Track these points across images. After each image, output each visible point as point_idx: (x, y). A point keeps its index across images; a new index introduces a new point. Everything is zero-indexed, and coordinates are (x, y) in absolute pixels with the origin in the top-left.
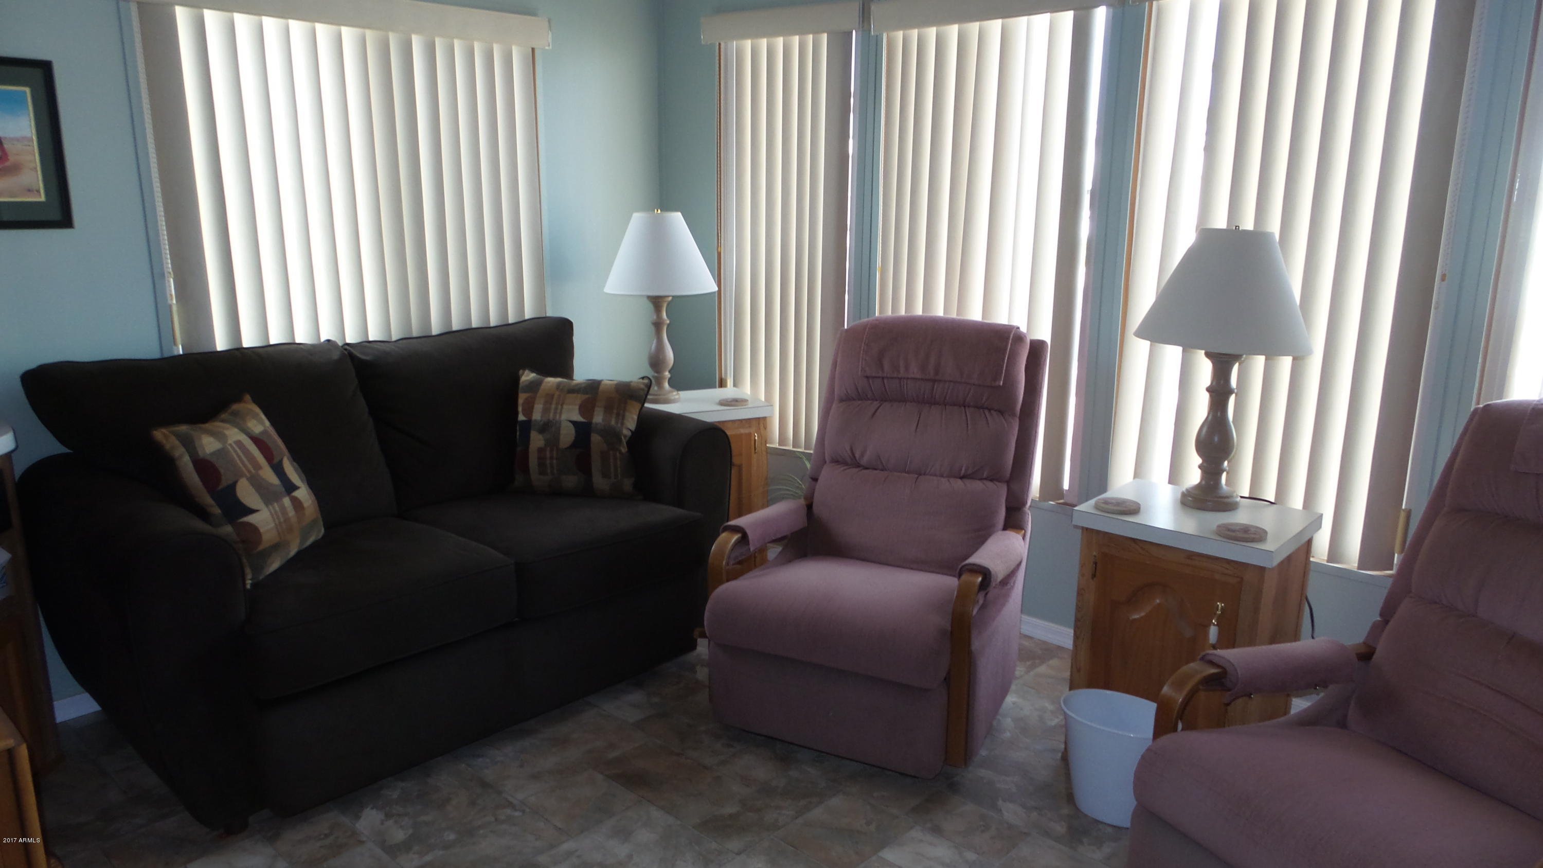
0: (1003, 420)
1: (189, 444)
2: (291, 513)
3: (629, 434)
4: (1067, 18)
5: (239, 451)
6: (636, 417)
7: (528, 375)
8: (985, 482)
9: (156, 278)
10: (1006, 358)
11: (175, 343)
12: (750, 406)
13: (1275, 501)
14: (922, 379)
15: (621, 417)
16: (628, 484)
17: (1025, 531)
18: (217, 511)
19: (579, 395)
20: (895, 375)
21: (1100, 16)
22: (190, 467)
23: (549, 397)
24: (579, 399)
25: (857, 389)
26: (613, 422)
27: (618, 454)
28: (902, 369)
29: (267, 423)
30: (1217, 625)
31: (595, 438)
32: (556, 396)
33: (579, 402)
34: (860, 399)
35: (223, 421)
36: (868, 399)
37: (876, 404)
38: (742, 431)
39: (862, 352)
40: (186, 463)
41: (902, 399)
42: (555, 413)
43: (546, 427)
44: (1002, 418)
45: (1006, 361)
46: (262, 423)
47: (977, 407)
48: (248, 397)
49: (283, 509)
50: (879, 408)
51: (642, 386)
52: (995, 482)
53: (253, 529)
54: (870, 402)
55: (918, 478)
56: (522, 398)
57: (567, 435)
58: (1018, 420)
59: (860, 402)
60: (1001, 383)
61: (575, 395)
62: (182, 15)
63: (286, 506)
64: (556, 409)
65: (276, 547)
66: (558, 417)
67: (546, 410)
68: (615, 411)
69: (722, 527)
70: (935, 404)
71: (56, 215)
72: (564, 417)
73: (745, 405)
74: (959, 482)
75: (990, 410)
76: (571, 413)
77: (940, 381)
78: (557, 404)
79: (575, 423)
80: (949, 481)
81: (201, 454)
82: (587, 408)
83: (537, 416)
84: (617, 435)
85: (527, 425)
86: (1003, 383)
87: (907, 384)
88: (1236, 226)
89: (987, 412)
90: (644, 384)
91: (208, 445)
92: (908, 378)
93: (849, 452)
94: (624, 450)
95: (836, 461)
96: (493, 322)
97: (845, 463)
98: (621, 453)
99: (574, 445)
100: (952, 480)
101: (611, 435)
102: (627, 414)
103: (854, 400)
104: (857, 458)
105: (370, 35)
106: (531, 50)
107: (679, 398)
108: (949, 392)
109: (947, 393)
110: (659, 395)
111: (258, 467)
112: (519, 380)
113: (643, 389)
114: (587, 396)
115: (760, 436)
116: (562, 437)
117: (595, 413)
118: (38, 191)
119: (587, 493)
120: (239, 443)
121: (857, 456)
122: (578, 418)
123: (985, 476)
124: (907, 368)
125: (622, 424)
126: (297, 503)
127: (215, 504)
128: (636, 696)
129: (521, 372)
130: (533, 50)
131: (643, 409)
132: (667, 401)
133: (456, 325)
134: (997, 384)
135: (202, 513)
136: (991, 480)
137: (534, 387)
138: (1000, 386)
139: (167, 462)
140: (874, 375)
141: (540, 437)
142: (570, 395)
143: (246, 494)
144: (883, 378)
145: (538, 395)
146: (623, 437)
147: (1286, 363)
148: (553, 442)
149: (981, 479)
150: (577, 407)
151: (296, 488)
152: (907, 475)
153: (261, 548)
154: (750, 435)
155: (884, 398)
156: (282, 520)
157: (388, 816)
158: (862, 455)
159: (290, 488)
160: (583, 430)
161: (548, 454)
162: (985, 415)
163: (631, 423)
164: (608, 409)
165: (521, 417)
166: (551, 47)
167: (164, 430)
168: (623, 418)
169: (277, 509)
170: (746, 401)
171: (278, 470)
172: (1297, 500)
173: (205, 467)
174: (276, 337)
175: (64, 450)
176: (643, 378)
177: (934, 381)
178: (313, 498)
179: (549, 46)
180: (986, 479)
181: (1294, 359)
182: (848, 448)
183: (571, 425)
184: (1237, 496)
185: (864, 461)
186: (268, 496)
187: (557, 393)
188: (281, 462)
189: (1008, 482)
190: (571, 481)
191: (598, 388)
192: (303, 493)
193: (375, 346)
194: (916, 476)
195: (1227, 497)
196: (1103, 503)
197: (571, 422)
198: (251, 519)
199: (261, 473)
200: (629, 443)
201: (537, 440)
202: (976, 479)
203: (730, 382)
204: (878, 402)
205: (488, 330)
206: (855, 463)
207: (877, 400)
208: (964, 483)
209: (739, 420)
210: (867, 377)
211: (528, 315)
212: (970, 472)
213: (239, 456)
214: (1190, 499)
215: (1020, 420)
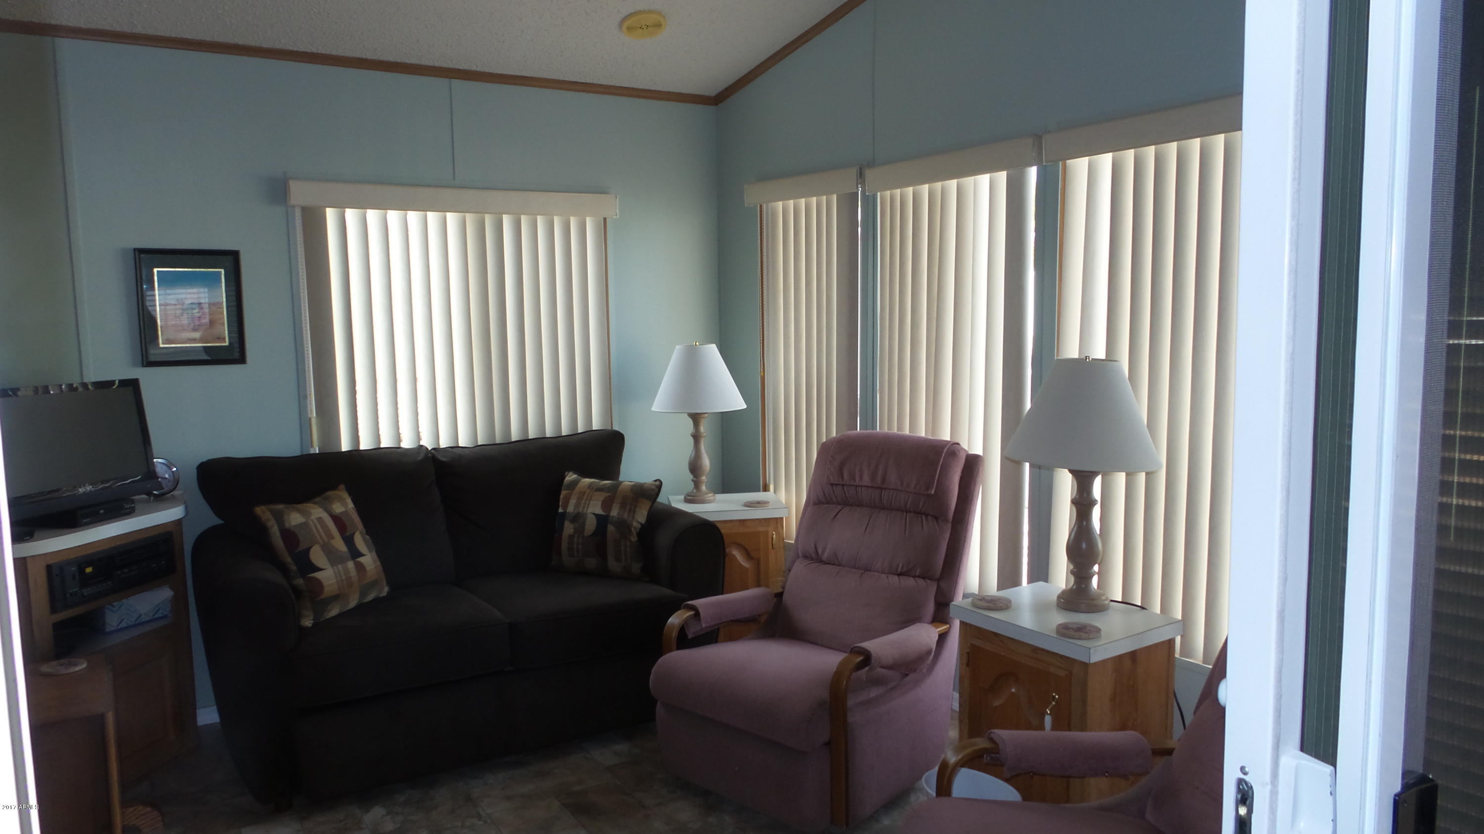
0: (936, 524)
1: (279, 518)
2: (353, 572)
3: (639, 526)
4: (1002, 177)
5: (319, 526)
6: (645, 513)
7: (570, 477)
8: (917, 578)
9: (302, 398)
10: (939, 470)
11: (312, 446)
12: (769, 507)
13: (1141, 604)
14: (872, 487)
15: (633, 512)
16: (636, 568)
17: (950, 626)
18: (294, 568)
19: (603, 493)
20: (852, 483)
21: (1033, 173)
22: (278, 534)
23: (582, 494)
24: (603, 496)
25: (825, 495)
26: (625, 516)
27: (628, 543)
28: (857, 479)
29: (351, 505)
30: (1050, 714)
31: (611, 528)
32: (586, 493)
33: (602, 499)
34: (828, 503)
35: (315, 503)
36: (834, 503)
37: (839, 507)
38: (761, 529)
39: (828, 462)
40: (275, 531)
41: (859, 504)
42: (584, 507)
43: (578, 518)
44: (935, 522)
45: (938, 473)
46: (345, 504)
47: (915, 512)
48: (342, 486)
49: (347, 571)
50: (840, 510)
51: (653, 487)
52: (927, 580)
53: (318, 582)
54: (834, 506)
55: (864, 573)
56: (563, 493)
57: (591, 525)
58: (950, 525)
59: (828, 505)
60: (933, 493)
61: (600, 493)
62: (331, 214)
63: (349, 567)
64: (585, 503)
65: (336, 598)
66: (585, 510)
67: (577, 505)
68: (628, 507)
69: (683, 605)
70: (884, 509)
71: (237, 355)
72: (590, 510)
73: (767, 506)
74: (896, 577)
75: (927, 515)
76: (595, 508)
77: (886, 489)
78: (586, 500)
79: (596, 515)
80: (887, 577)
81: (287, 525)
82: (607, 504)
83: (570, 509)
84: (629, 527)
85: (564, 514)
86: (935, 492)
87: (861, 491)
88: (1086, 357)
89: (924, 517)
90: (655, 485)
91: (295, 519)
92: (862, 486)
93: (814, 549)
94: (634, 539)
95: (806, 557)
96: (565, 431)
97: (812, 559)
98: (630, 541)
99: (595, 534)
100: (891, 577)
101: (623, 526)
102: (637, 509)
103: (824, 504)
104: (820, 554)
105: (469, 217)
106: (603, 219)
107: (714, 499)
108: (893, 498)
109: (892, 499)
110: (697, 496)
111: (331, 537)
112: (565, 478)
113: (653, 490)
114: (608, 494)
115: (778, 534)
116: (586, 527)
117: (613, 508)
118: (224, 339)
119: (603, 574)
120: (320, 520)
121: (820, 552)
122: (599, 511)
123: (917, 574)
124: (861, 477)
125: (633, 518)
126: (360, 567)
127: (292, 563)
128: (622, 747)
129: (567, 473)
130: (605, 219)
131: (656, 504)
132: (702, 502)
133: (532, 434)
134: (929, 492)
135: (283, 568)
136: (923, 578)
137: (575, 483)
138: (931, 494)
139: (263, 529)
140: (836, 482)
141: (572, 526)
142: (596, 493)
143: (317, 556)
144: (843, 485)
145: (574, 491)
146: (632, 529)
147: (1142, 477)
148: (580, 530)
149: (914, 577)
150: (600, 503)
151: (361, 555)
152: (856, 570)
153: (323, 596)
154: (766, 533)
155: (846, 503)
156: (344, 577)
157: (388, 813)
158: (823, 552)
159: (355, 554)
160: (603, 521)
161: (576, 539)
162: (922, 520)
163: (641, 516)
164: (623, 505)
165: (560, 510)
166: (618, 217)
167: (263, 507)
168: (634, 512)
169: (341, 569)
170: (768, 502)
171: (349, 541)
172: (1156, 607)
173: (289, 536)
174: (386, 442)
175: (220, 522)
176: (656, 481)
177: (881, 489)
178: (379, 563)
179: (616, 216)
180: (919, 577)
181: (1127, 475)
182: (813, 546)
183: (594, 517)
184: (1107, 599)
185: (825, 557)
186: (334, 558)
187: (588, 491)
188: (353, 535)
189: (938, 580)
190: (591, 563)
191: (618, 487)
192: (369, 560)
193: (456, 451)
194: (863, 571)
195: (1094, 600)
196: (979, 599)
197: (594, 514)
198: (317, 575)
199: (333, 542)
200: (639, 534)
201: (569, 528)
202: (910, 576)
203: (772, 487)
204: (842, 505)
205: (560, 438)
206: (819, 560)
207: (840, 505)
208: (899, 579)
209: (758, 519)
210: (832, 485)
211: (596, 425)
212: (904, 570)
213: (318, 531)
214: (1062, 600)
215: (952, 525)
